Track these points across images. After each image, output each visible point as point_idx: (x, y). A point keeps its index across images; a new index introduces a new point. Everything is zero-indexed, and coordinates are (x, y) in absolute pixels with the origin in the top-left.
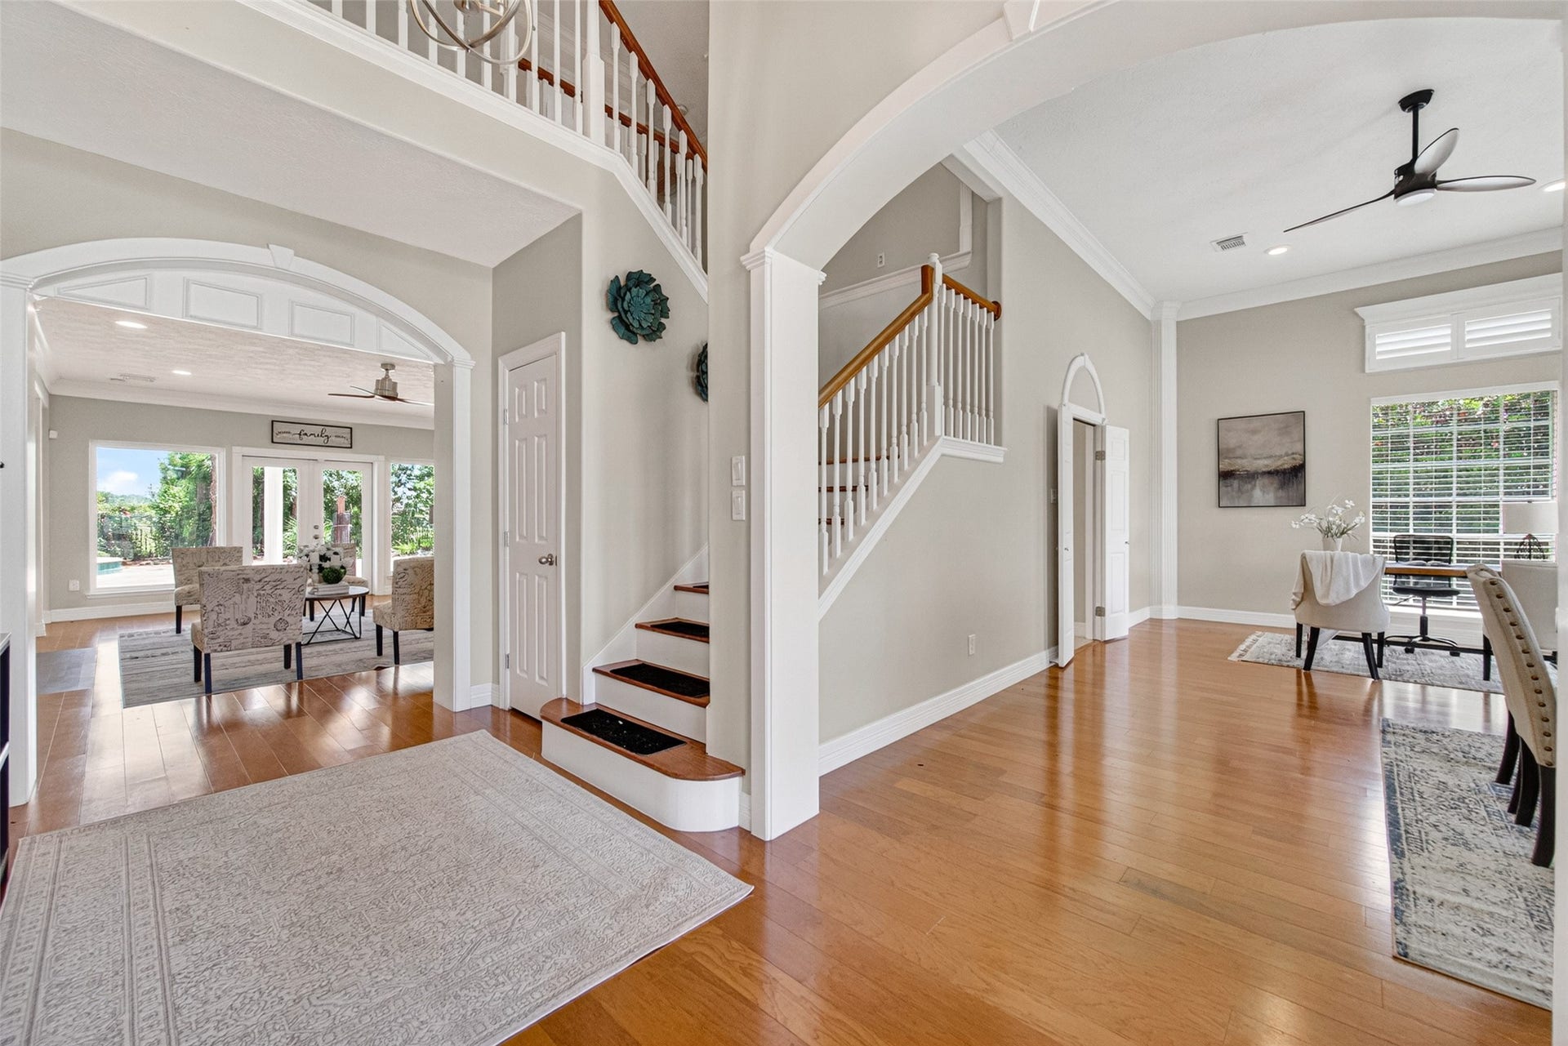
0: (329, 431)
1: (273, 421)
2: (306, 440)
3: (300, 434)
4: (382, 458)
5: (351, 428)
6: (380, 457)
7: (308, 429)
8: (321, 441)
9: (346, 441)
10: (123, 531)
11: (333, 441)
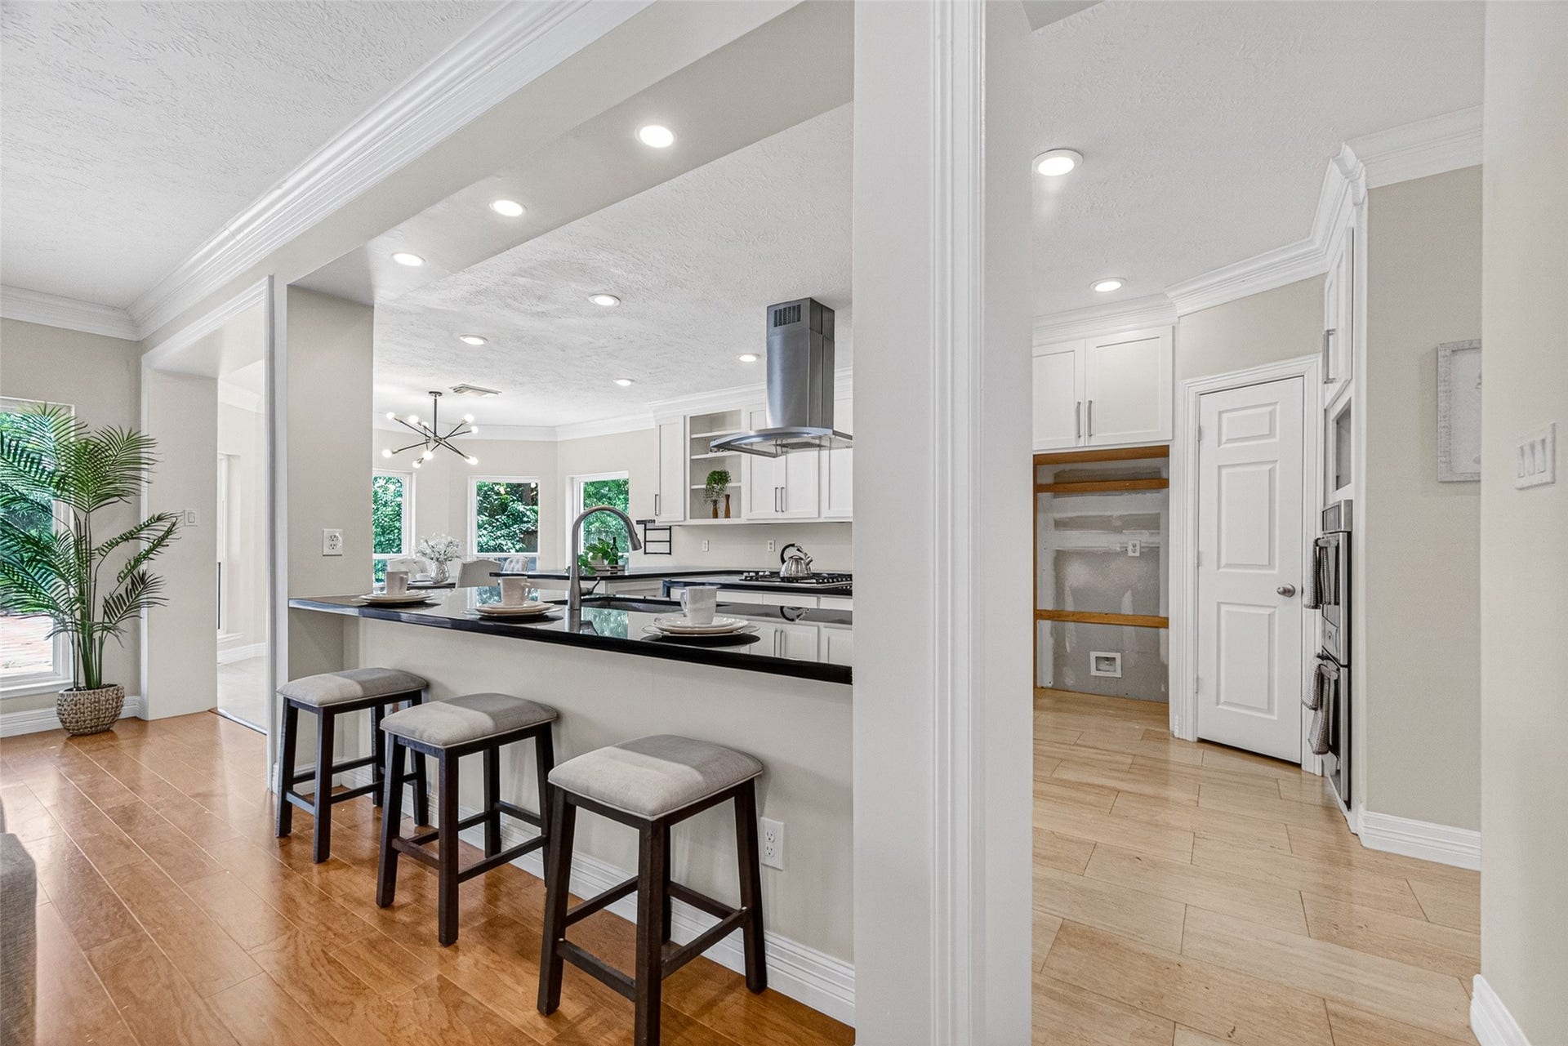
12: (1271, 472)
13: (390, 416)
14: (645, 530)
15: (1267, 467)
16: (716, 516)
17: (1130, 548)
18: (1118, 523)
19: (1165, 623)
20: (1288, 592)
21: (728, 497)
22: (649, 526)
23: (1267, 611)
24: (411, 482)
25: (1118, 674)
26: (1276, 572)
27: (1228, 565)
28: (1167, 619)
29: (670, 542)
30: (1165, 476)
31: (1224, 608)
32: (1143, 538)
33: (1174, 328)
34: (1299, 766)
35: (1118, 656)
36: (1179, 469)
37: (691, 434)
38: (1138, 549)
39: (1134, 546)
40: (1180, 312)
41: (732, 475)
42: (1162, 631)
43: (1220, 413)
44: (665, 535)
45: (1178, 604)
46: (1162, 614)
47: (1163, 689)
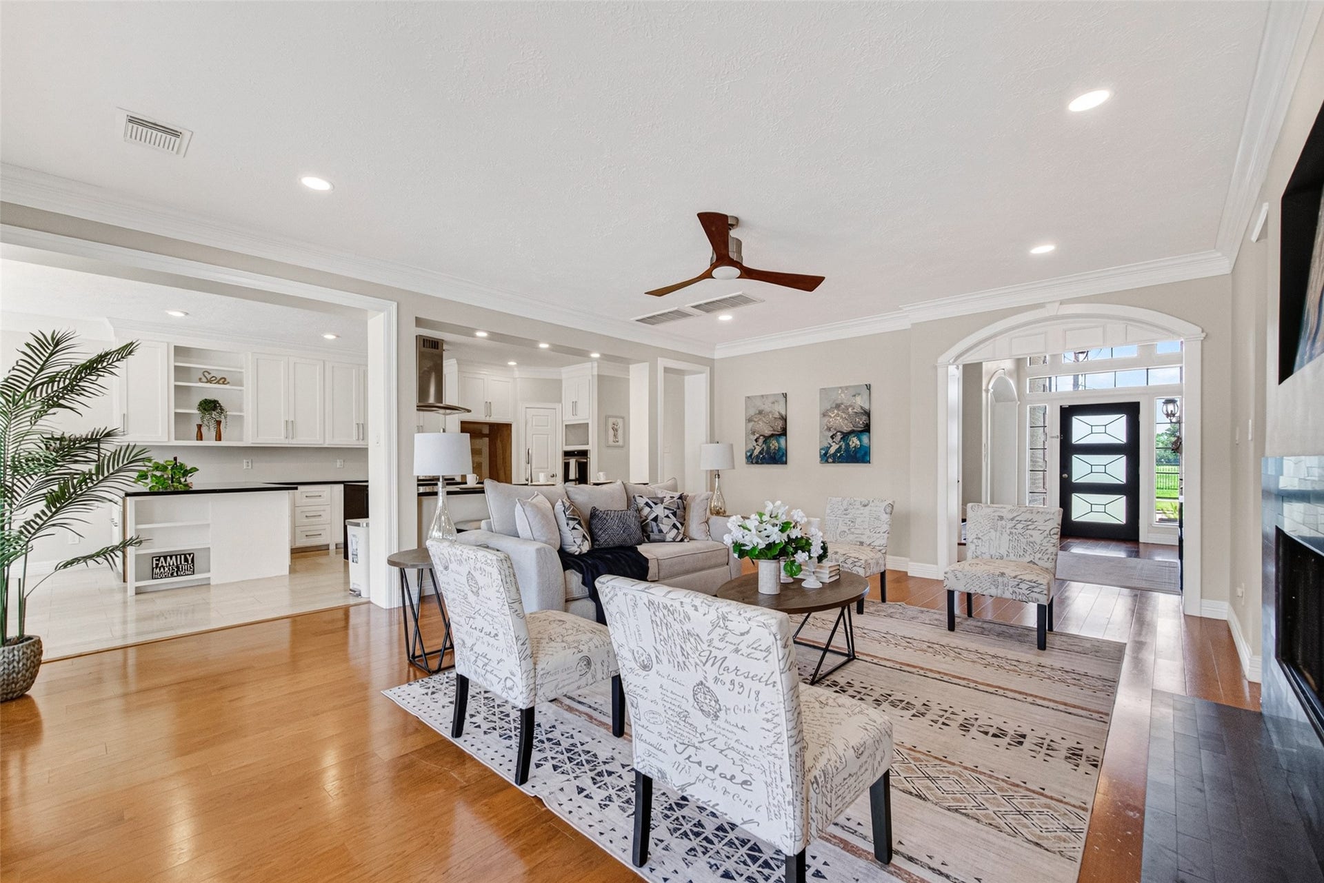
16: (199, 438)
21: (219, 422)
26: (549, 470)
37: (174, 362)
40: (517, 376)
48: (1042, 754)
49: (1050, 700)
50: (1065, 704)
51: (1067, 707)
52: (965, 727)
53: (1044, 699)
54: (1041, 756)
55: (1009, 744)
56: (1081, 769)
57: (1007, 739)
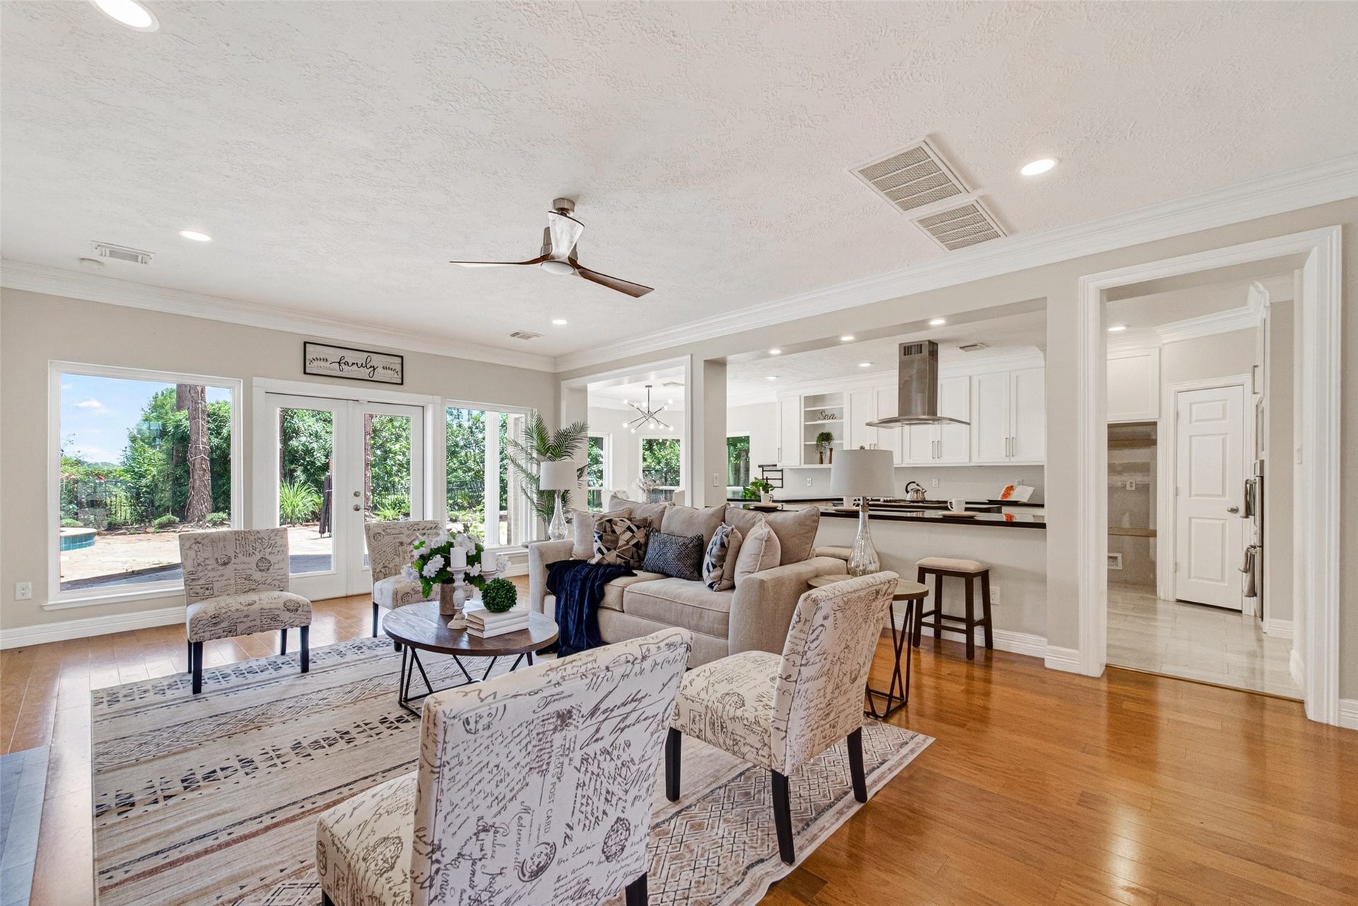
0: (376, 360)
1: (305, 343)
2: (348, 371)
3: (339, 363)
4: (438, 399)
5: (402, 357)
6: (436, 397)
7: (351, 357)
8: (364, 373)
9: (396, 376)
10: (97, 497)
11: (381, 374)
12: (1224, 441)
13: (626, 402)
14: (763, 471)
15: (1222, 437)
16: (821, 462)
17: (1128, 485)
18: (1119, 469)
19: (1154, 534)
20: (1234, 511)
21: (831, 450)
22: (765, 469)
23: (1221, 522)
24: (609, 439)
25: (1120, 567)
26: (1227, 499)
27: (1196, 495)
28: (1156, 531)
29: (782, 479)
30: (1154, 438)
31: (1194, 521)
32: (1139, 478)
33: (1160, 350)
34: (1240, 612)
35: (1119, 555)
36: (1163, 437)
37: (805, 407)
38: (1134, 485)
39: (1131, 483)
40: (1164, 342)
41: (834, 435)
42: (1151, 539)
43: (1191, 404)
44: (779, 475)
45: (1164, 521)
46: (1151, 527)
47: (1151, 576)
48: (157, 784)
49: (198, 855)
50: (172, 864)
51: (167, 860)
52: (247, 762)
53: (206, 852)
54: (156, 783)
55: (194, 774)
56: (112, 794)
57: (199, 777)
